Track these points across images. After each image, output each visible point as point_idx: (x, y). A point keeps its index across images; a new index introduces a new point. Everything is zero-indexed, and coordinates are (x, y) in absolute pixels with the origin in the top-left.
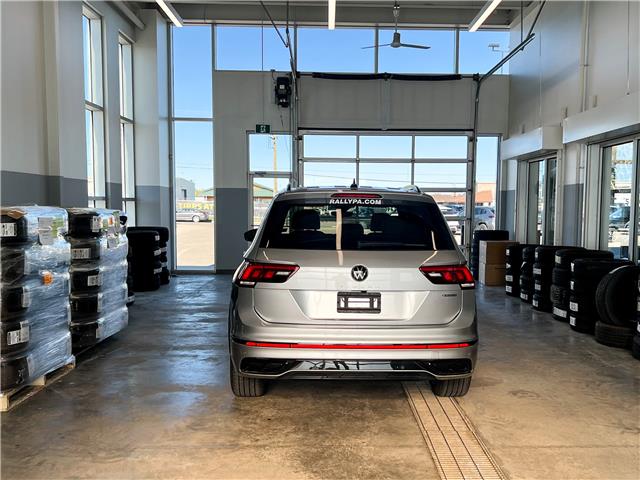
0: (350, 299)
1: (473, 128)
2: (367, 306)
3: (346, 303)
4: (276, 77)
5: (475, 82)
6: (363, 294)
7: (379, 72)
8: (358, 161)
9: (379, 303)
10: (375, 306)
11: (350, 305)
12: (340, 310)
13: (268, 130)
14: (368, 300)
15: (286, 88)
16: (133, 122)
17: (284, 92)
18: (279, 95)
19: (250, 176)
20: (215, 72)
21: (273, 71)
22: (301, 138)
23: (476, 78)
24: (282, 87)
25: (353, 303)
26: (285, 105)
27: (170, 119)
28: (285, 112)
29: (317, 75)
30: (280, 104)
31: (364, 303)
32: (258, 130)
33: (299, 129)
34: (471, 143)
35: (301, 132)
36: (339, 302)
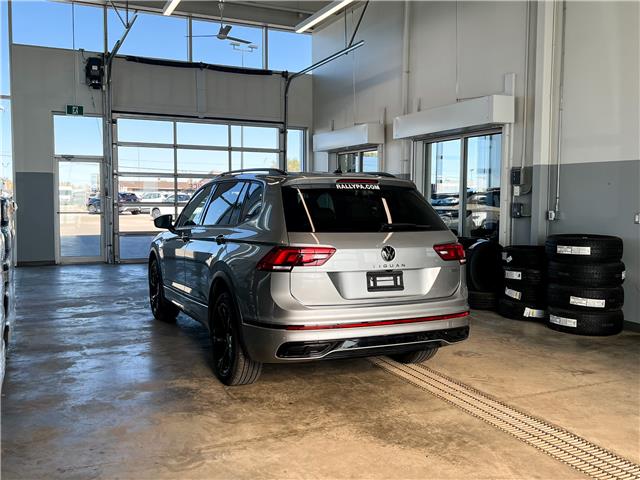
0: (378, 279)
1: (283, 120)
2: (392, 283)
3: (375, 282)
4: (87, 57)
5: (284, 79)
6: (387, 273)
7: (194, 61)
9: (402, 280)
10: (399, 284)
11: (379, 284)
12: (370, 289)
13: (80, 112)
14: (392, 278)
15: (98, 69)
17: (97, 73)
18: (90, 76)
19: (56, 159)
20: (12, 45)
21: (82, 50)
22: (114, 122)
23: (285, 74)
24: (95, 68)
25: (382, 282)
26: (97, 87)
28: (97, 94)
29: (131, 59)
30: (91, 85)
31: (388, 281)
32: (70, 111)
33: (113, 112)
34: (282, 135)
35: (115, 115)
36: (369, 283)
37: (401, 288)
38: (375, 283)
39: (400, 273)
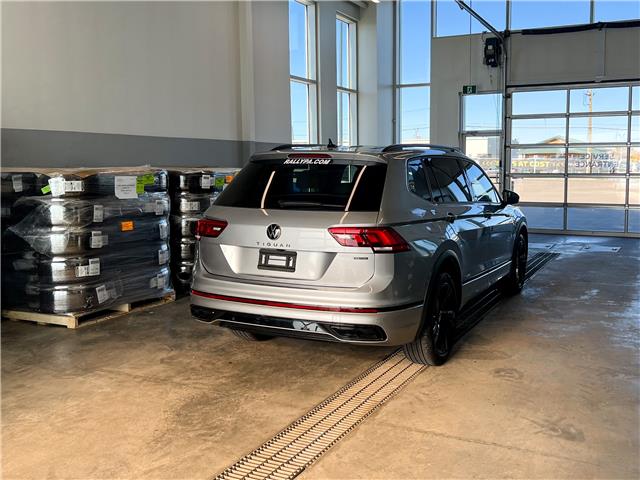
0: (271, 257)
2: (284, 264)
3: (267, 259)
4: (486, 38)
6: (280, 252)
8: (568, 116)
9: (294, 262)
10: (291, 265)
11: (270, 262)
12: (260, 266)
13: (475, 91)
14: (285, 258)
15: (494, 48)
16: (357, 92)
17: (492, 52)
18: (487, 57)
19: (462, 136)
20: (434, 39)
22: (510, 96)
24: (490, 47)
25: (275, 260)
26: (494, 65)
27: (395, 87)
28: (495, 71)
29: (526, 32)
30: (488, 64)
31: (281, 261)
32: (464, 91)
33: (507, 87)
35: (510, 90)
36: (261, 259)
37: (293, 269)
38: (266, 261)
39: (294, 254)
